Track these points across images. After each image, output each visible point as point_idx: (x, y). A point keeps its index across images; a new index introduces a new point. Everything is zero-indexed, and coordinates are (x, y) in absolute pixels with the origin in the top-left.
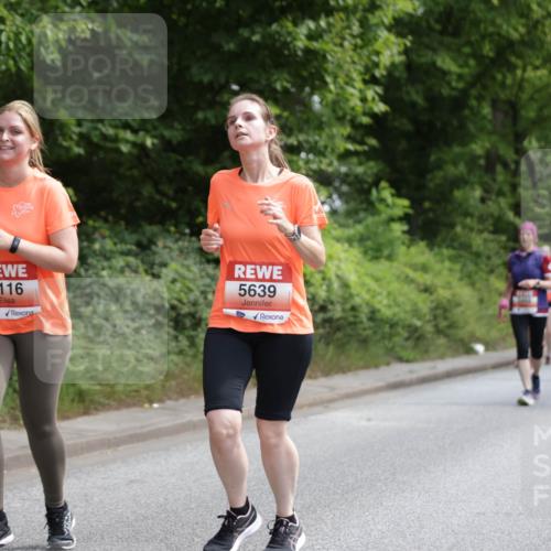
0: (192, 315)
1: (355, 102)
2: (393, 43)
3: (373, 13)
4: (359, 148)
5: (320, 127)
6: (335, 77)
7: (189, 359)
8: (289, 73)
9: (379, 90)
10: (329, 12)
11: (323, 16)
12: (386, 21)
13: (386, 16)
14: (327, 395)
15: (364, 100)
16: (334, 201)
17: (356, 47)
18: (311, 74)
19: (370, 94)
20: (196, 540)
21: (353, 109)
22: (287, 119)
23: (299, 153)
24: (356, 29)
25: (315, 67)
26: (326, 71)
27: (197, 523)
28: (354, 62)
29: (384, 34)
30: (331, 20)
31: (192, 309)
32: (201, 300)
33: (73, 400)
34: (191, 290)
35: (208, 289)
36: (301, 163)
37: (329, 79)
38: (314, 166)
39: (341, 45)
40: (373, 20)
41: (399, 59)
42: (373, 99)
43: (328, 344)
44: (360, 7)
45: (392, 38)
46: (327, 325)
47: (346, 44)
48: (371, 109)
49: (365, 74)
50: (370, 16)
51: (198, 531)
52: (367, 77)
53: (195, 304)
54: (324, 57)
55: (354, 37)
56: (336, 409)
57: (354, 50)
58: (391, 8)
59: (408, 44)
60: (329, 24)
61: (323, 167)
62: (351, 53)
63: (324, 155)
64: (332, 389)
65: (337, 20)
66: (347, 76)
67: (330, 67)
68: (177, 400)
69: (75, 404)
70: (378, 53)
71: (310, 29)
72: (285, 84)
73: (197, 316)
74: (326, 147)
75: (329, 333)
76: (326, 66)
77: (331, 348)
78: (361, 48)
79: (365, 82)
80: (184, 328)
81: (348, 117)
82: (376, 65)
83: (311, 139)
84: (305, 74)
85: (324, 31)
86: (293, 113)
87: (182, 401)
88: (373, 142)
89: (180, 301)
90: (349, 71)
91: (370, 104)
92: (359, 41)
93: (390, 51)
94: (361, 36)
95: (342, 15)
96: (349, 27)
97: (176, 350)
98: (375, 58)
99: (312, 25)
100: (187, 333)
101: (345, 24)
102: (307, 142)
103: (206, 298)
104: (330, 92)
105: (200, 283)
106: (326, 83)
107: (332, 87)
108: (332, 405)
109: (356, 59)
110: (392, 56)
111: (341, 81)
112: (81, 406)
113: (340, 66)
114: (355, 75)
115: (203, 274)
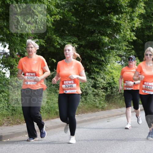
0: (86, 92)
1: (128, 36)
2: (138, 21)
3: (133, 13)
4: (129, 48)
5: (119, 43)
6: (123, 30)
7: (84, 104)
8: (111, 29)
9: (134, 33)
10: (122, 13)
11: (120, 14)
12: (136, 15)
13: (136, 14)
14: (121, 113)
15: (131, 36)
16: (122, 62)
17: (129, 22)
18: (117, 29)
19: (132, 34)
20: (87, 151)
21: (128, 38)
22: (111, 41)
23: (114, 50)
24: (129, 17)
25: (118, 28)
26: (121, 28)
27: (87, 147)
28: (128, 26)
29: (136, 19)
30: (122, 15)
31: (86, 91)
32: (88, 88)
33: (55, 114)
34: (85, 86)
35: (90, 85)
36: (114, 52)
37: (122, 31)
38: (118, 53)
39: (125, 22)
40: (133, 15)
41: (140, 25)
42: (133, 36)
43: (121, 100)
44: (130, 12)
45: (138, 20)
46: (121, 95)
47: (126, 21)
48: (132, 38)
49: (131, 29)
50: (132, 14)
51: (87, 148)
52: (131, 30)
53: (86, 89)
54: (121, 25)
55: (128, 19)
56: (123, 117)
57: (128, 23)
58: (138, 12)
59: (142, 21)
60: (122, 16)
61: (120, 53)
62: (127, 24)
63: (120, 50)
64: (122, 111)
65: (124, 15)
66: (126, 30)
67: (122, 27)
68: (82, 114)
69: (55, 115)
70: (134, 24)
71: (117, 17)
72: (110, 32)
73: (87, 92)
74: (121, 48)
75: (121, 97)
76: (121, 27)
77: (122, 100)
78: (130, 22)
79: (131, 31)
80: (83, 96)
81: (127, 40)
82: (134, 27)
83: (117, 46)
84: (115, 29)
85: (121, 18)
86: (112, 39)
87: (83, 114)
88: (133, 47)
89: (83, 88)
90: (127, 28)
91: (132, 37)
92: (129, 21)
93: (137, 23)
94: (130, 19)
95: (125, 14)
96: (127, 17)
97: (81, 101)
98: (134, 25)
99: (117, 16)
100: (84, 97)
101: (126, 16)
102: (116, 47)
103: (89, 88)
104: (122, 34)
105: (88, 84)
106: (121, 32)
107: (122, 33)
108: (122, 116)
109: (128, 25)
110: (138, 24)
111: (125, 31)
112: (57, 116)
113: (124, 27)
114: (128, 29)
115: (88, 81)
